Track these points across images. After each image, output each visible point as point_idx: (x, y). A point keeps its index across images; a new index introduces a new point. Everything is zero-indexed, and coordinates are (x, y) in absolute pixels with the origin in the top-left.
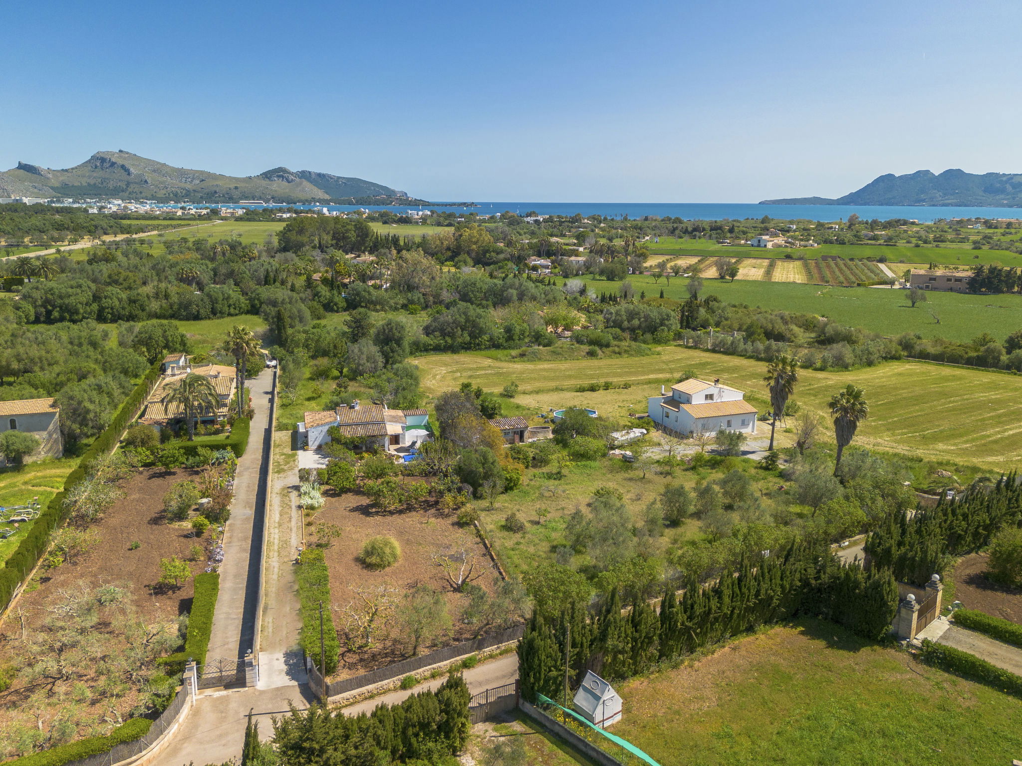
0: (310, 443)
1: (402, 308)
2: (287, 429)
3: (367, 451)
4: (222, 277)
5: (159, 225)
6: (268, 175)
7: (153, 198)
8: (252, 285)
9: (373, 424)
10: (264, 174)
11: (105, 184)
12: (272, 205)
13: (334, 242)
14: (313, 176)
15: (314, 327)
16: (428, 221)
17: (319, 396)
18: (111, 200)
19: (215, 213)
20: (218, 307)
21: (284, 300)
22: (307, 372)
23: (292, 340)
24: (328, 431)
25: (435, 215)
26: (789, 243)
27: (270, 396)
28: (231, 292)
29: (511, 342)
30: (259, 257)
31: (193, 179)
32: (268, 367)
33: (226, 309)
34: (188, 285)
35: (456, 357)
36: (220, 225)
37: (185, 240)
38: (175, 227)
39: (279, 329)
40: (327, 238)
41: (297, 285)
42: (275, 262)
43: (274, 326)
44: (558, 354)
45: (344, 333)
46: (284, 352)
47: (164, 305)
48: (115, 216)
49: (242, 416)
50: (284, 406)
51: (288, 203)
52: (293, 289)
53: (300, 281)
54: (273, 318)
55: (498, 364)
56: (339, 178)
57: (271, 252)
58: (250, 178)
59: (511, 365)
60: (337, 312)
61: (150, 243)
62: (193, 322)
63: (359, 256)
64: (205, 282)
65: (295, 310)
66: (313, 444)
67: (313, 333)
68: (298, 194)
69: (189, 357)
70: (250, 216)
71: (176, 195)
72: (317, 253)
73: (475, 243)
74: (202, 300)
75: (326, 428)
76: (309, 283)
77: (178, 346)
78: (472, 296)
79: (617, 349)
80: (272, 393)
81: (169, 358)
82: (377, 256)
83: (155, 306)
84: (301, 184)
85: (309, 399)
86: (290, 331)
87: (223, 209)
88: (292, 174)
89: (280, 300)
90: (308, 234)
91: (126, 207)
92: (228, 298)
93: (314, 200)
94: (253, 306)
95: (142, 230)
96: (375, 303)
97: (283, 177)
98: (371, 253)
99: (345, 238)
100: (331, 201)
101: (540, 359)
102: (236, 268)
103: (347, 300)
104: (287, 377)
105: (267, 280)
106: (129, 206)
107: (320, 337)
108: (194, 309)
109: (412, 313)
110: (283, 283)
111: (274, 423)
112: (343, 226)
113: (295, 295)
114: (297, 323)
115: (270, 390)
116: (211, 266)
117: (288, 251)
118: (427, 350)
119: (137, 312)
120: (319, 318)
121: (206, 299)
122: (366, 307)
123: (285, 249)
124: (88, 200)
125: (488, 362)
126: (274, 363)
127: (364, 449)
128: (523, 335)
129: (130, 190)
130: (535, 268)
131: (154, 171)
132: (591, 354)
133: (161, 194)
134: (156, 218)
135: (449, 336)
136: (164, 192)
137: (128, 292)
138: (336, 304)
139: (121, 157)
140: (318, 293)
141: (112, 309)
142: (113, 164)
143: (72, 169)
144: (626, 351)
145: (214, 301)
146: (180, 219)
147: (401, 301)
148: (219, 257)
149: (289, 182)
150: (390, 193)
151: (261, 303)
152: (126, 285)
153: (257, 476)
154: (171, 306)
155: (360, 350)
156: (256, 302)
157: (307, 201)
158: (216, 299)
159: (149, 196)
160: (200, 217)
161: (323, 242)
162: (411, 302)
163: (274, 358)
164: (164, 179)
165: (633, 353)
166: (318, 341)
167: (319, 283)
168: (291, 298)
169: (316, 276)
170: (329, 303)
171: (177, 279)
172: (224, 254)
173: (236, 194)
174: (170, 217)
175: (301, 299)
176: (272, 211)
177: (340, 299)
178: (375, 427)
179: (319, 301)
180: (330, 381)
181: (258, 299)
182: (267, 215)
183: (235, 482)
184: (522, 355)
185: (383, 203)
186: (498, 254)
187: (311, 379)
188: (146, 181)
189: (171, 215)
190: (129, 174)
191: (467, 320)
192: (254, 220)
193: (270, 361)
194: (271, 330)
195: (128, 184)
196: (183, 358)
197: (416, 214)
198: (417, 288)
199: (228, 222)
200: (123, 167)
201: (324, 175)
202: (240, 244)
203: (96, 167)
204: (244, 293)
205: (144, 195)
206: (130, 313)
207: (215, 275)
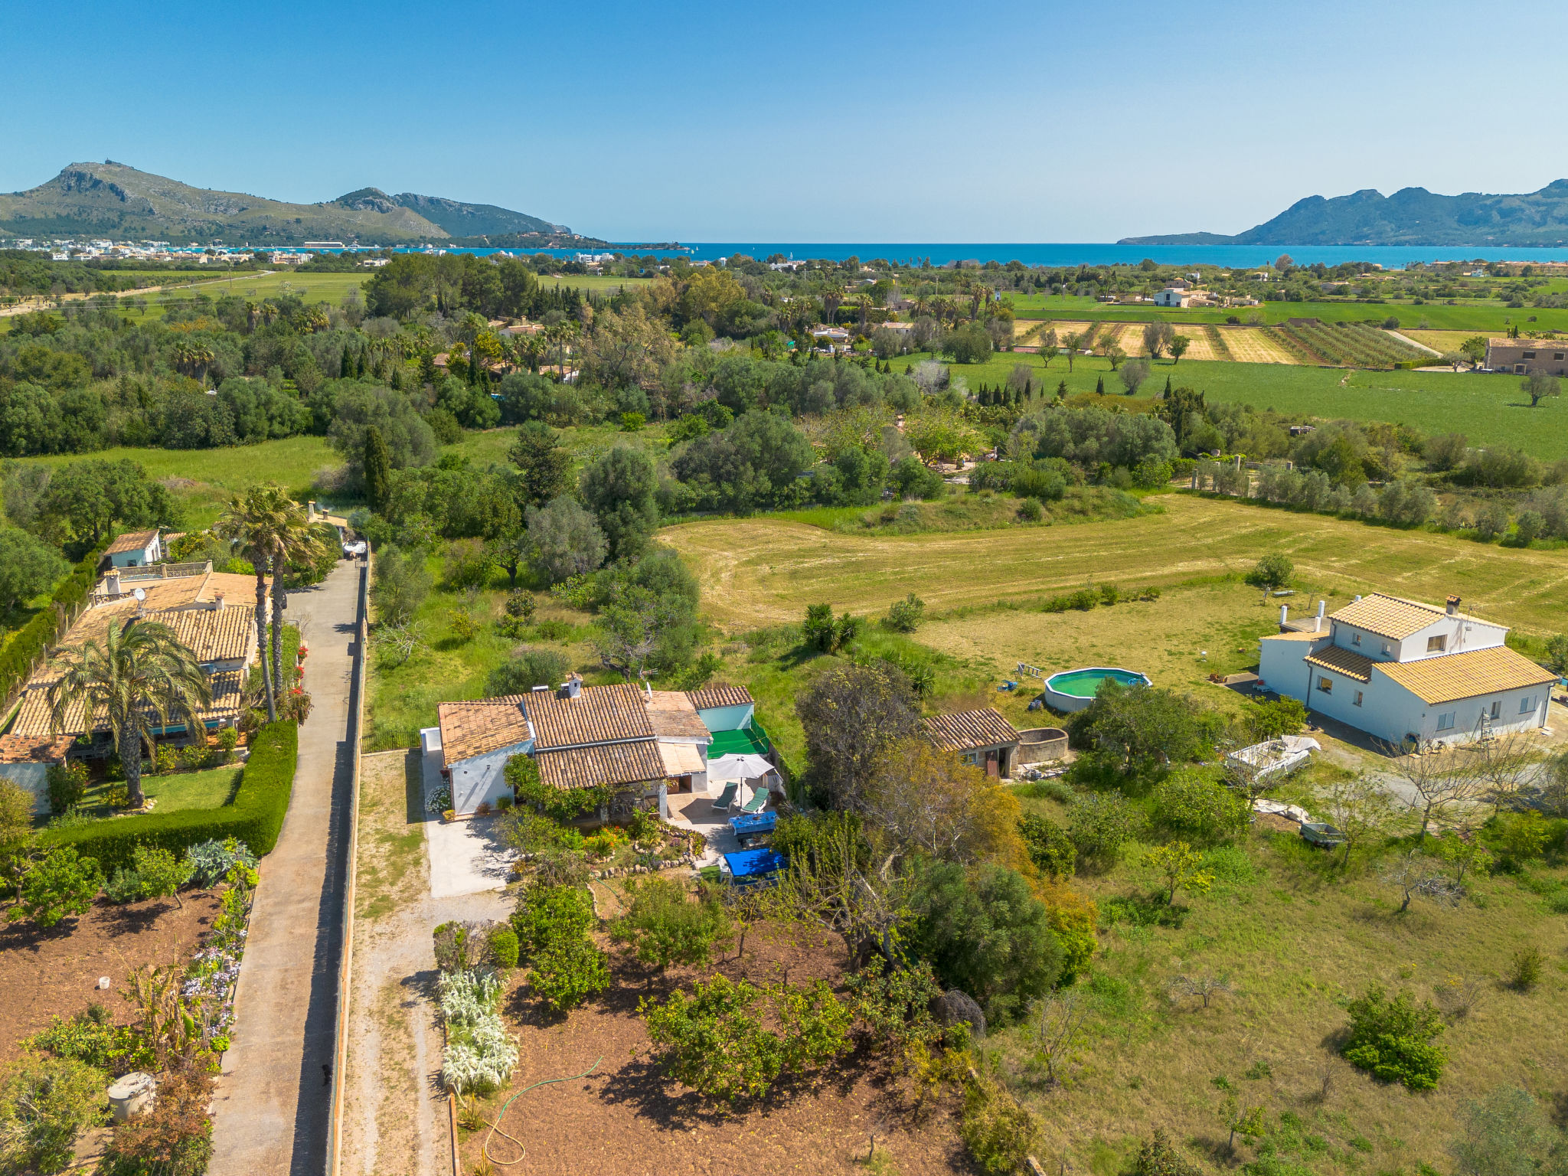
0: (458, 802)
1: (607, 418)
2: (395, 746)
3: (613, 824)
4: (261, 363)
5: (166, 278)
6: (348, 201)
7: (162, 237)
8: (318, 377)
9: (623, 743)
10: (342, 198)
11: (84, 215)
12: (355, 248)
13: (465, 299)
14: (422, 202)
15: (444, 466)
16: (613, 270)
17: (468, 639)
18: (94, 241)
19: (262, 259)
20: (249, 420)
21: (378, 407)
22: (434, 570)
23: (399, 497)
24: (507, 770)
25: (622, 261)
26: (1215, 299)
27: (350, 638)
28: (273, 391)
29: (853, 491)
30: (333, 326)
31: (228, 206)
32: (348, 556)
33: (264, 425)
34: (193, 377)
35: (745, 524)
36: (269, 278)
37: (204, 299)
38: (192, 280)
39: (371, 473)
40: (453, 293)
41: (404, 378)
42: (363, 336)
43: (359, 464)
44: (960, 516)
45: (511, 480)
46: (382, 522)
47: (139, 419)
48: (94, 264)
49: (277, 717)
50: (385, 668)
51: (383, 245)
52: (395, 385)
53: (411, 369)
54: (356, 446)
55: (840, 541)
56: (462, 204)
57: (352, 316)
58: (320, 205)
59: (869, 543)
60: (484, 427)
61: (142, 305)
62: (194, 452)
63: (511, 323)
64: (227, 371)
65: (402, 429)
66: (466, 800)
67: (445, 481)
68: (397, 230)
69: (171, 537)
70: (321, 264)
71: (200, 233)
72: (435, 318)
73: (714, 299)
74: (215, 408)
75: (498, 761)
76: (429, 374)
77: (146, 511)
78: (742, 394)
79: (1077, 504)
80: (356, 628)
81: (124, 542)
82: (544, 323)
83: (117, 420)
84: (402, 214)
85: (444, 646)
86: (393, 476)
87: (277, 253)
88: (388, 199)
89: (371, 408)
90: (418, 285)
91: (116, 251)
92: (268, 403)
93: (425, 240)
94: (319, 418)
95: (133, 284)
96: (558, 409)
97: (373, 203)
98: (532, 317)
99: (483, 293)
100: (450, 241)
101: (924, 528)
102: (287, 347)
103: (501, 405)
104: (390, 591)
105: (348, 368)
106: (122, 249)
107: (460, 489)
108: (198, 426)
109: (628, 429)
110: (378, 372)
111: (362, 729)
112: (480, 272)
113: (401, 396)
114: (408, 455)
115: (350, 618)
116: (241, 341)
117: (384, 315)
118: (682, 511)
119: (80, 434)
120: (449, 441)
121: (223, 405)
122: (538, 418)
123: (379, 312)
124: (58, 241)
125: (816, 537)
126: (360, 547)
127: (605, 817)
128: (877, 475)
129: (126, 224)
130: (823, 343)
131: (164, 194)
132: (1027, 515)
133: (176, 230)
134: (164, 267)
135: (728, 480)
136: (181, 227)
137: (62, 392)
138: (481, 413)
139: (110, 172)
140: (446, 390)
141: (28, 427)
142: (96, 183)
143: (31, 191)
144: (1096, 508)
145: (238, 411)
146: (204, 268)
147: (604, 403)
148: (260, 328)
149: (382, 211)
150: (545, 229)
151: (334, 413)
152: (57, 378)
153: (309, 931)
154: (153, 420)
155: (555, 522)
156: (324, 409)
157: (412, 241)
158: (244, 406)
159: (157, 234)
160: (238, 266)
161: (446, 300)
162: (627, 407)
163: (360, 537)
164: (180, 206)
165: (1110, 510)
166: (455, 495)
167: (447, 371)
168: (393, 404)
169: (441, 359)
170: (466, 412)
171: (170, 366)
172: (267, 319)
173: (297, 231)
174: (187, 266)
175: (413, 403)
176: (356, 255)
177: (488, 404)
178: (632, 755)
179: (448, 407)
180: (490, 594)
181: (328, 405)
182: (346, 263)
183: (245, 967)
184: (887, 520)
185: (535, 243)
186: (754, 318)
187: (445, 588)
188: (151, 211)
189: (189, 263)
190: (123, 199)
191: (766, 446)
192: (327, 270)
193: (353, 543)
194: (353, 471)
195: (122, 215)
196: (156, 541)
197: (592, 260)
198: (636, 379)
199: (284, 273)
200: (112, 187)
201: (438, 201)
202: (299, 303)
203: (69, 188)
204: (303, 393)
205: (148, 232)
206: (66, 434)
207: (247, 357)
